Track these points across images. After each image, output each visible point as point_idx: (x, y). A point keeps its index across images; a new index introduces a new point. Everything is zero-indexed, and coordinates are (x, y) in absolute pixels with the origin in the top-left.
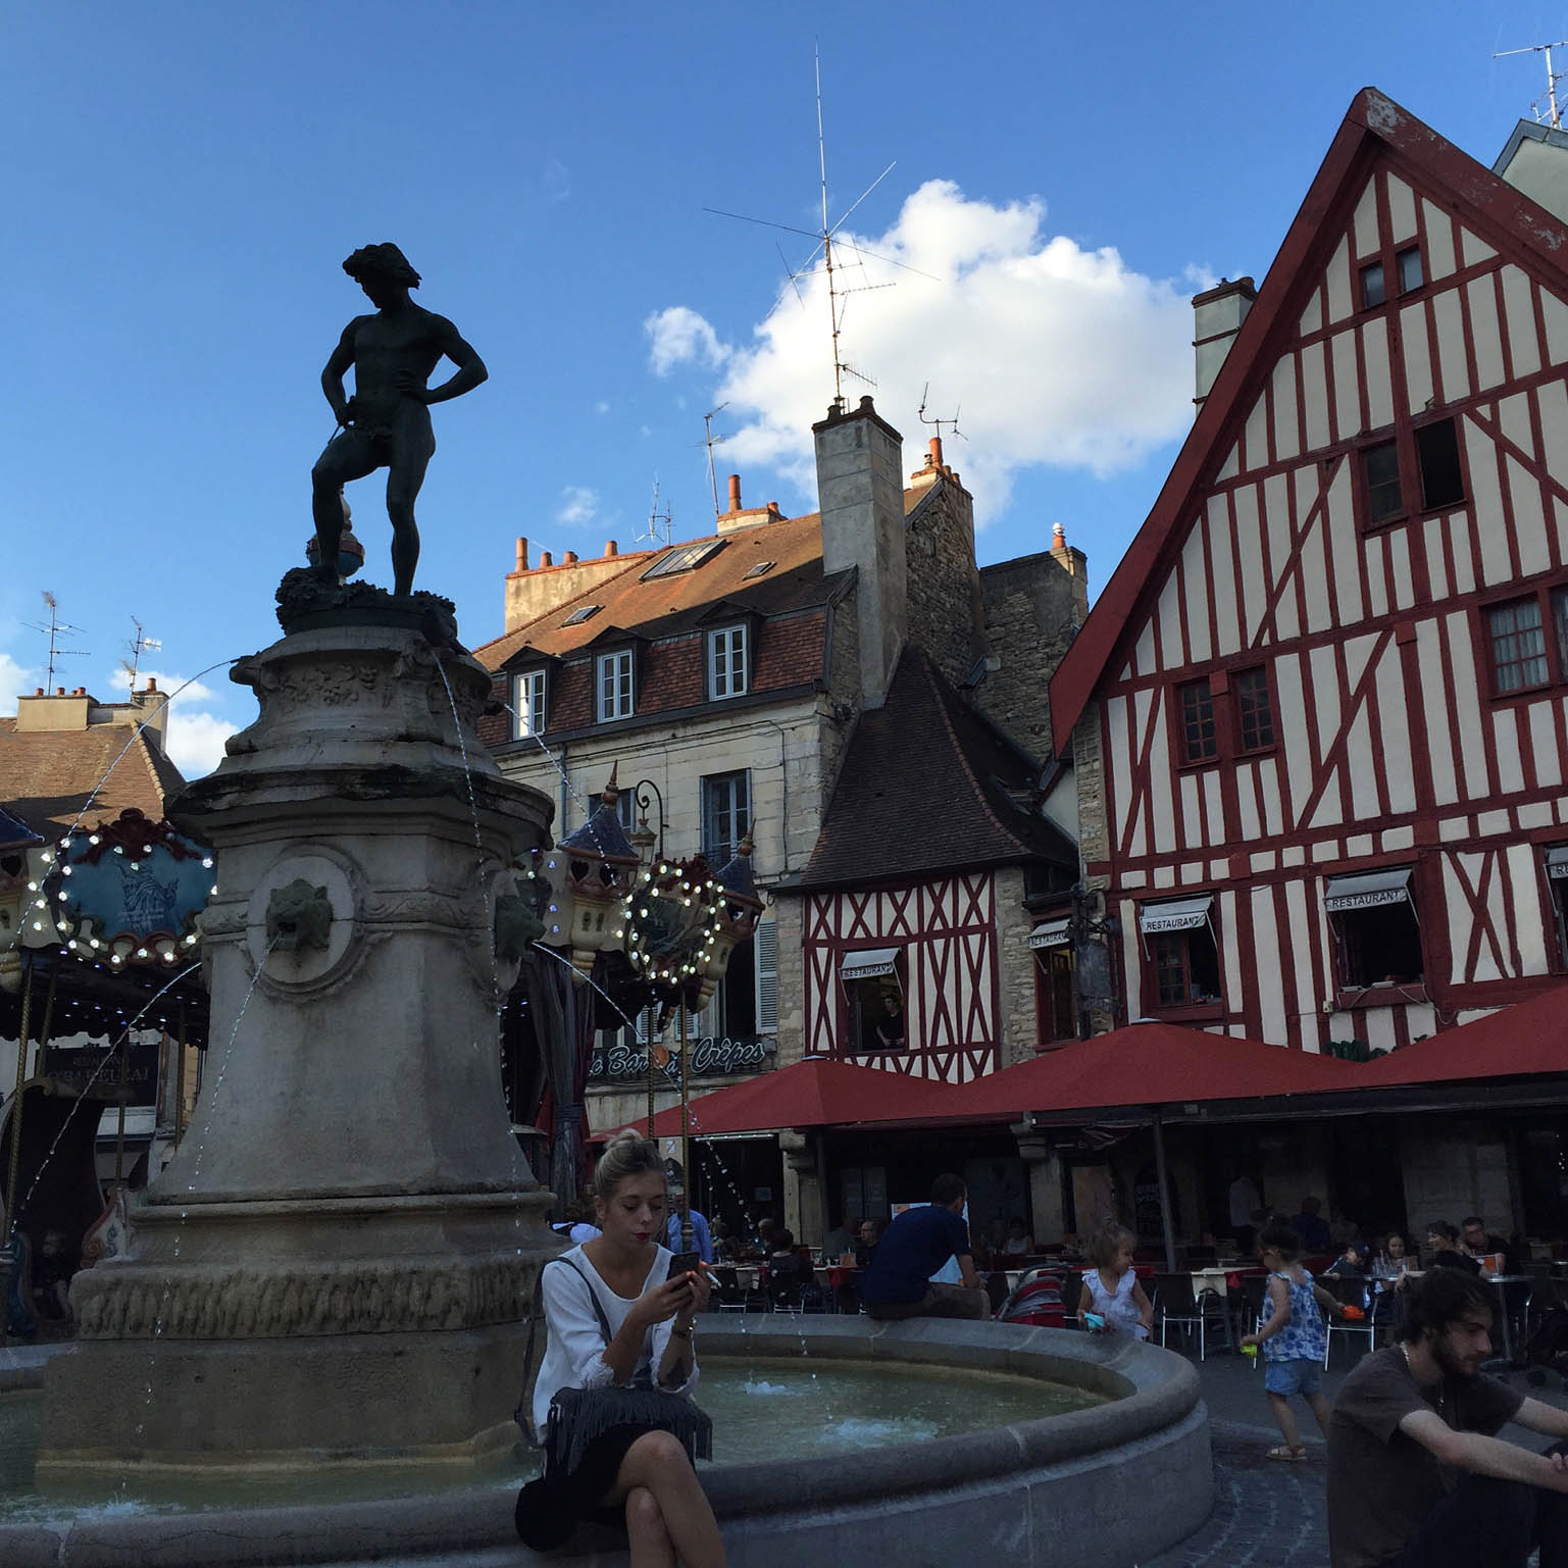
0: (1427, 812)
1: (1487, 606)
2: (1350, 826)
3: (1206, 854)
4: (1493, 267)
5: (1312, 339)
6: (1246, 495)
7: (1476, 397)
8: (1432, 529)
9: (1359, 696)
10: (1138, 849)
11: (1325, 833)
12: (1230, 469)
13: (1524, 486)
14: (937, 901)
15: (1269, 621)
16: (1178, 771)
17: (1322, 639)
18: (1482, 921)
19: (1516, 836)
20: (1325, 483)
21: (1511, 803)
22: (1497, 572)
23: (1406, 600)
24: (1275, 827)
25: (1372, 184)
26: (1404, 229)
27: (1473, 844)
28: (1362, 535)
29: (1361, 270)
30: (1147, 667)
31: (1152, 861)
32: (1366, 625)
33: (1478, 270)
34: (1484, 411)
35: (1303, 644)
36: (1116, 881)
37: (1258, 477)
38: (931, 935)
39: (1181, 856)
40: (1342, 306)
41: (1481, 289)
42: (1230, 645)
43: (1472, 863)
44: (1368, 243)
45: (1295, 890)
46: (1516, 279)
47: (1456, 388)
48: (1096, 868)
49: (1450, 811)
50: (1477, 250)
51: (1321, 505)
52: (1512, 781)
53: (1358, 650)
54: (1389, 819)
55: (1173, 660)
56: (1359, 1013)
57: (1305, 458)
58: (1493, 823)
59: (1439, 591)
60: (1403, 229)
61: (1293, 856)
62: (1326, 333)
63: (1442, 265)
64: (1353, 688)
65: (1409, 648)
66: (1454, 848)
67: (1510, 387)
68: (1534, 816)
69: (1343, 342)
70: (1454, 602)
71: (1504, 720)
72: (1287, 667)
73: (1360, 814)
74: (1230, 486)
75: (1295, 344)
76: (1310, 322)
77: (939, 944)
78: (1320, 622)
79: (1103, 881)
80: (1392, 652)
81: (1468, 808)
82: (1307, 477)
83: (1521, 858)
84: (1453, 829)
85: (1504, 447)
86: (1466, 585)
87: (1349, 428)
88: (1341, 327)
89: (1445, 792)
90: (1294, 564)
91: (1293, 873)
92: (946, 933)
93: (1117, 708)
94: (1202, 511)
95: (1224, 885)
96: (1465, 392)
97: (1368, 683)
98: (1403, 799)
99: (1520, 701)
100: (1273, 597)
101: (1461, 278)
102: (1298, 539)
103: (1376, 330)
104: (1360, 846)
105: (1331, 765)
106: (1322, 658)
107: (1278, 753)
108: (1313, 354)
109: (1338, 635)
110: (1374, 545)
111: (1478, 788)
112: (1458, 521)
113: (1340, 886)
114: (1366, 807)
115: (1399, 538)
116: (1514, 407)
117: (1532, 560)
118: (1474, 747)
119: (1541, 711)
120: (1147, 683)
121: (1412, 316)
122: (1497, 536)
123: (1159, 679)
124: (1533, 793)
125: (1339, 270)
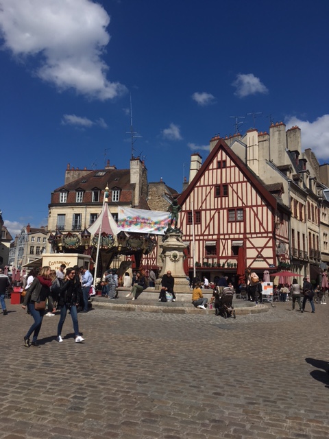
0: (219, 234)
1: (229, 210)
2: (209, 235)
4: (234, 167)
5: (211, 169)
6: (200, 188)
7: (231, 183)
8: (223, 198)
9: (212, 218)
11: (206, 235)
12: (198, 184)
13: (235, 195)
15: (201, 206)
16: (187, 224)
17: (208, 210)
18: (224, 248)
19: (229, 239)
20: (211, 189)
21: (229, 234)
22: (231, 206)
23: (219, 207)
24: (199, 233)
25: (220, 151)
26: (224, 158)
27: (224, 239)
28: (215, 197)
29: (219, 163)
32: (214, 209)
34: (231, 185)
35: (206, 210)
37: (202, 186)
39: (186, 235)
40: (215, 166)
41: (233, 169)
42: (196, 208)
43: (224, 241)
44: (219, 159)
45: (201, 242)
46: (237, 169)
47: (228, 181)
49: (222, 235)
50: (233, 164)
51: (210, 192)
52: (230, 232)
53: (213, 212)
54: (214, 234)
55: (188, 209)
56: (208, 258)
57: (208, 185)
58: (227, 237)
59: (223, 207)
61: (201, 238)
62: (213, 169)
63: (228, 165)
65: (219, 213)
66: (222, 239)
67: (235, 183)
68: (232, 236)
69: (215, 171)
70: (225, 208)
71: (230, 224)
72: (203, 213)
74: (198, 187)
75: (209, 170)
76: (211, 167)
78: (208, 208)
80: (217, 213)
81: (224, 234)
82: (208, 188)
83: (229, 241)
84: (222, 237)
85: (233, 190)
86: (227, 206)
87: (215, 183)
88: (215, 169)
89: (221, 232)
90: (206, 199)
91: (201, 240)
94: (194, 189)
98: (216, 232)
99: (232, 222)
100: (202, 203)
101: (230, 167)
102: (206, 196)
103: (219, 170)
104: (210, 237)
105: (208, 226)
106: (208, 212)
107: (201, 224)
108: (211, 171)
109: (210, 210)
110: (216, 199)
111: (225, 232)
112: (227, 198)
113: (207, 242)
114: (211, 233)
115: (219, 199)
116: (235, 185)
117: (235, 205)
118: (226, 227)
119: (234, 224)
120: (183, 211)
121: (224, 170)
122: (231, 201)
123: (185, 211)
124: (232, 234)
125: (215, 161)
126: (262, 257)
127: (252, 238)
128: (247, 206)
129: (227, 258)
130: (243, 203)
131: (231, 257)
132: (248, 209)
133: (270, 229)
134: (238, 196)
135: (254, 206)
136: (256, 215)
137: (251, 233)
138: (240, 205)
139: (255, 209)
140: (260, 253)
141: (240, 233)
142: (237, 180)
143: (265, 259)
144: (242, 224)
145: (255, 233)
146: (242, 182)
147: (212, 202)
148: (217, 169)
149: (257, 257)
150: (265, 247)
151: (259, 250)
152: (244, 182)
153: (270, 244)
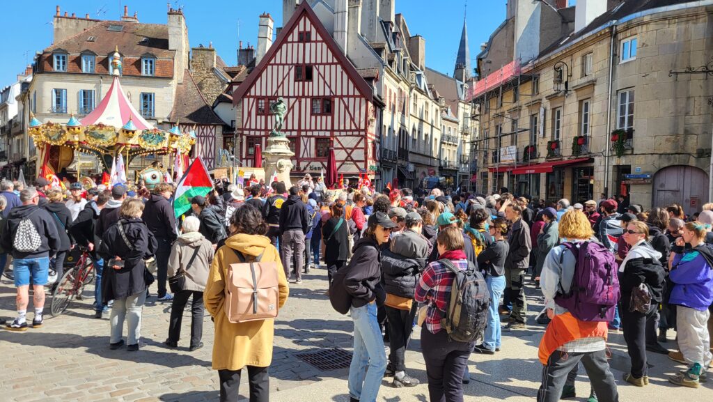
0: (299, 130)
1: (313, 99)
2: (287, 130)
3: (260, 130)
4: (322, 42)
5: (290, 42)
6: (275, 67)
7: (316, 64)
8: (306, 83)
9: (291, 109)
10: (248, 127)
12: (272, 62)
13: (321, 80)
14: (203, 130)
15: (277, 91)
16: (257, 115)
17: (286, 97)
18: (306, 148)
19: (312, 136)
20: (290, 70)
21: (312, 131)
22: (315, 94)
23: (301, 94)
25: (303, 18)
28: (295, 81)
29: (300, 33)
30: (253, 94)
31: (250, 129)
32: (294, 97)
33: (319, 41)
34: (317, 66)
36: (243, 132)
37: (278, 65)
38: (201, 136)
39: (256, 130)
40: (296, 39)
41: (319, 45)
42: (269, 94)
43: (305, 139)
44: (302, 29)
46: (325, 45)
47: (313, 61)
48: (239, 129)
49: (303, 130)
50: (319, 38)
51: (288, 73)
52: (313, 128)
53: (292, 100)
54: (293, 130)
55: (258, 94)
57: (287, 64)
58: (309, 133)
59: (306, 94)
60: (308, 29)
62: (293, 42)
63: (313, 38)
64: (290, 107)
65: (300, 102)
66: (303, 136)
67: (321, 64)
68: (316, 133)
69: (295, 45)
70: (308, 97)
71: (313, 118)
73: (289, 128)
74: (272, 65)
75: (287, 42)
76: (290, 39)
77: (203, 138)
78: (286, 94)
79: (240, 132)
80: (297, 103)
81: (306, 130)
82: (286, 68)
83: (313, 140)
84: (303, 133)
85: (319, 73)
86: (310, 95)
87: (295, 62)
88: (295, 42)
89: (303, 128)
90: (283, 83)
92: (204, 136)
93: (246, 100)
94: (267, 67)
95: (264, 136)
96: (314, 62)
97: (293, 107)
98: (296, 127)
99: (316, 115)
100: (278, 88)
101: (316, 42)
102: (284, 79)
103: (301, 45)
104: (288, 134)
105: (285, 119)
108: (290, 45)
109: (288, 97)
110: (297, 83)
111: (308, 128)
112: (311, 83)
114: (290, 127)
115: (301, 83)
116: (321, 67)
117: (321, 94)
118: (308, 121)
119: (319, 118)
120: (252, 97)
121: (308, 45)
122: (316, 87)
123: (255, 97)
124: (316, 130)
125: (296, 31)
126: (352, 160)
127: (340, 136)
128: (336, 96)
129: (310, 160)
130: (331, 91)
131: (315, 160)
132: (337, 100)
133: (363, 127)
134: (325, 82)
135: (345, 96)
136: (347, 108)
137: (339, 130)
138: (327, 93)
139: (345, 99)
140: (349, 155)
141: (326, 130)
142: (324, 61)
143: (355, 162)
144: (329, 118)
145: (345, 130)
146: (330, 64)
147: (292, 87)
148: (299, 42)
149: (346, 160)
150: (356, 148)
151: (349, 151)
152: (333, 63)
153: (362, 145)
